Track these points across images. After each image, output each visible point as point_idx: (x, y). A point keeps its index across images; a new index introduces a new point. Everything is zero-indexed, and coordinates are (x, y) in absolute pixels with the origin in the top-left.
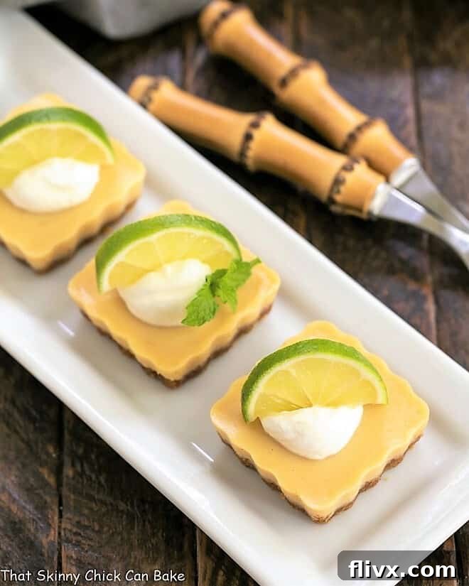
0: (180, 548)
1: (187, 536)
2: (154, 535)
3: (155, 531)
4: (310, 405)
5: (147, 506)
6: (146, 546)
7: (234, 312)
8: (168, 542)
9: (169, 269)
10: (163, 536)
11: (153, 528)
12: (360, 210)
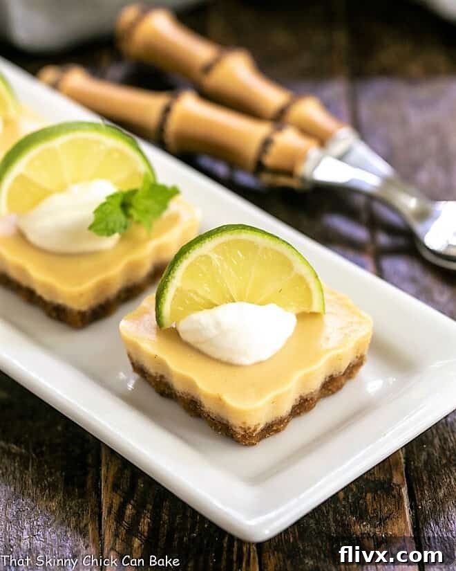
0: (82, 485)
1: (90, 476)
2: (51, 474)
3: (53, 470)
4: (234, 301)
5: (44, 449)
6: (41, 485)
7: (149, 239)
8: (68, 481)
9: (75, 188)
10: (61, 476)
11: (50, 468)
12: (289, 173)
